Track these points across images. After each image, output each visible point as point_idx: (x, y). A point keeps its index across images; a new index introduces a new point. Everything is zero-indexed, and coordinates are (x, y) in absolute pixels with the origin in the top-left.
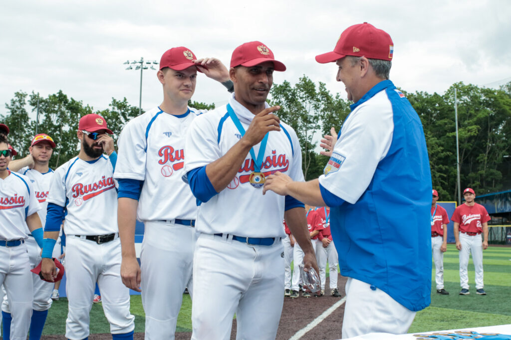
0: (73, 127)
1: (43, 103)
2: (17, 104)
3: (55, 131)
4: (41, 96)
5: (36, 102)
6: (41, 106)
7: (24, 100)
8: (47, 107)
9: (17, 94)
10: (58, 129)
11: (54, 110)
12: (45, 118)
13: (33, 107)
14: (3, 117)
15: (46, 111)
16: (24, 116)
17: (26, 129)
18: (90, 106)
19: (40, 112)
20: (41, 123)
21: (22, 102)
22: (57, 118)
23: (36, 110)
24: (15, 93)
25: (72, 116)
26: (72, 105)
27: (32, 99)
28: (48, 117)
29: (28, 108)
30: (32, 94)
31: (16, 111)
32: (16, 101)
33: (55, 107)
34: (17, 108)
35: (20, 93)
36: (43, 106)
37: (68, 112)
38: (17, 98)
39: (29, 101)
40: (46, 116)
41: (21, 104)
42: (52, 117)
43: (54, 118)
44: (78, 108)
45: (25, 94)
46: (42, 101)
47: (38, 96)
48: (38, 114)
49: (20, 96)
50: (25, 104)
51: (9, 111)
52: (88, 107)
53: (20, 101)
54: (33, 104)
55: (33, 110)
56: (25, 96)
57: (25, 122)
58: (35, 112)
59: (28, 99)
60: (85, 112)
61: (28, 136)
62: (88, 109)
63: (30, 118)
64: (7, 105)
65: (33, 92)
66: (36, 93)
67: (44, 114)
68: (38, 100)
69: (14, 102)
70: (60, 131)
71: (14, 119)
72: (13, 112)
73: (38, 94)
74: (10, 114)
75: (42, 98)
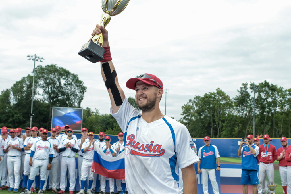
0: (274, 99)
1: (257, 88)
2: (244, 89)
3: (264, 102)
4: (255, 84)
5: (253, 87)
6: (255, 89)
7: (247, 87)
8: (259, 89)
9: (243, 84)
10: (265, 100)
11: (263, 91)
12: (258, 95)
13: (252, 90)
14: (237, 96)
15: (258, 91)
16: (248, 95)
17: (249, 102)
18: (282, 87)
19: (255, 92)
20: (256, 98)
21: (246, 88)
22: (264, 95)
23: (253, 91)
24: (242, 84)
25: (272, 94)
26: (272, 88)
27: (251, 86)
28: (260, 95)
29: (249, 91)
30: (251, 84)
31: (243, 93)
32: (243, 88)
33: (263, 89)
34: (243, 91)
35: (244, 83)
36: (257, 89)
37: (270, 91)
38: (243, 86)
39: (249, 87)
40: (259, 94)
41: (246, 89)
42: (262, 94)
43: (263, 95)
44: (275, 89)
45: (247, 83)
46: (256, 87)
47: (254, 84)
48: (255, 93)
49: (245, 85)
50: (247, 89)
51: (240, 93)
52: (281, 88)
53: (245, 88)
54: (251, 88)
55: (252, 92)
56: (247, 84)
57: (248, 98)
58: (253, 93)
59: (249, 86)
60: (279, 91)
61: (250, 105)
62: (280, 89)
63: (250, 96)
64: (238, 90)
65: (251, 83)
66: (252, 83)
67: (258, 93)
68: (254, 86)
69: (241, 88)
70: (267, 101)
71: (242, 97)
72: (242, 94)
73: (254, 83)
74: (240, 95)
75: (256, 85)
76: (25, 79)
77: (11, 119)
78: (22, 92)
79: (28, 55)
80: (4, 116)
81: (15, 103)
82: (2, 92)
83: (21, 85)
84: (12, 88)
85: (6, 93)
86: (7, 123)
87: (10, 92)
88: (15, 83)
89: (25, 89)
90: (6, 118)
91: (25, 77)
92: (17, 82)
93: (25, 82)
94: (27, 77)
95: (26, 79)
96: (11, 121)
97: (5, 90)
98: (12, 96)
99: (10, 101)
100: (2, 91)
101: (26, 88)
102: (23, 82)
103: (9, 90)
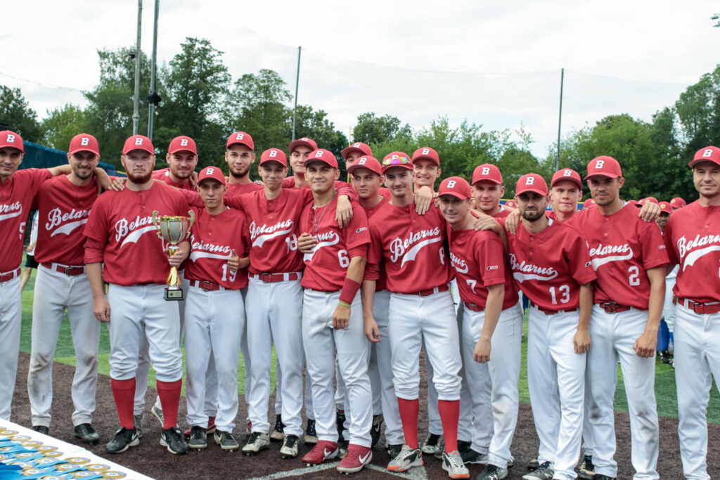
76: (709, 78)
77: (678, 183)
78: (703, 113)
79: (713, 16)
80: (660, 174)
81: (687, 141)
82: (655, 116)
83: (699, 93)
84: (677, 105)
85: (664, 119)
86: (669, 193)
87: (672, 114)
88: (685, 91)
89: (710, 104)
90: (666, 180)
91: (708, 74)
92: (690, 88)
93: (711, 86)
94: (713, 74)
95: (712, 77)
96: (678, 187)
97: (661, 110)
98: (678, 125)
99: (676, 138)
100: (655, 113)
101: (713, 103)
102: (706, 86)
103: (671, 111)
